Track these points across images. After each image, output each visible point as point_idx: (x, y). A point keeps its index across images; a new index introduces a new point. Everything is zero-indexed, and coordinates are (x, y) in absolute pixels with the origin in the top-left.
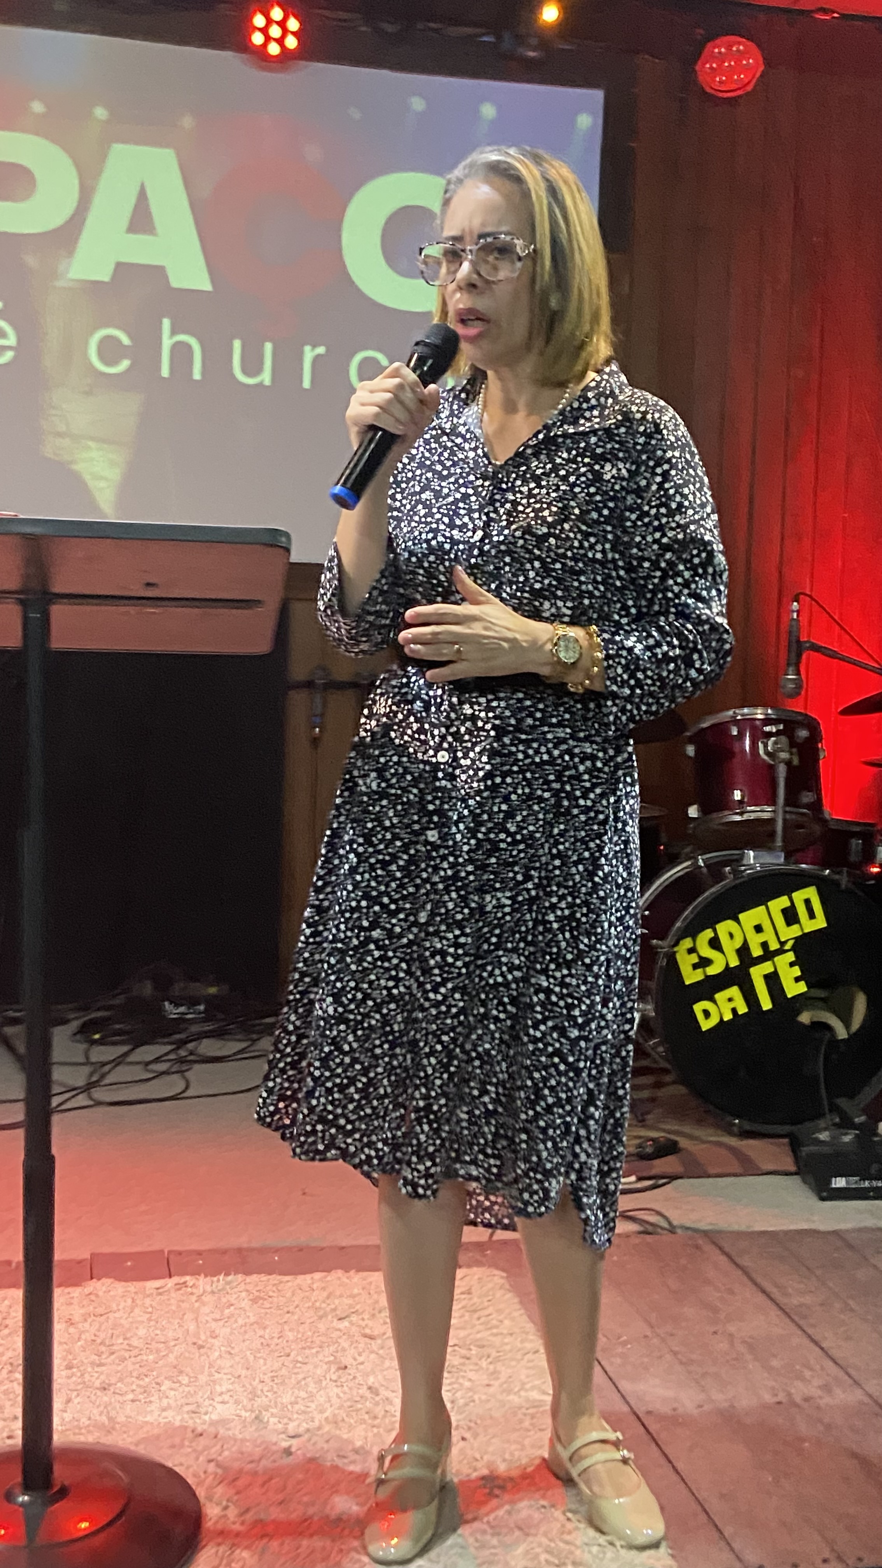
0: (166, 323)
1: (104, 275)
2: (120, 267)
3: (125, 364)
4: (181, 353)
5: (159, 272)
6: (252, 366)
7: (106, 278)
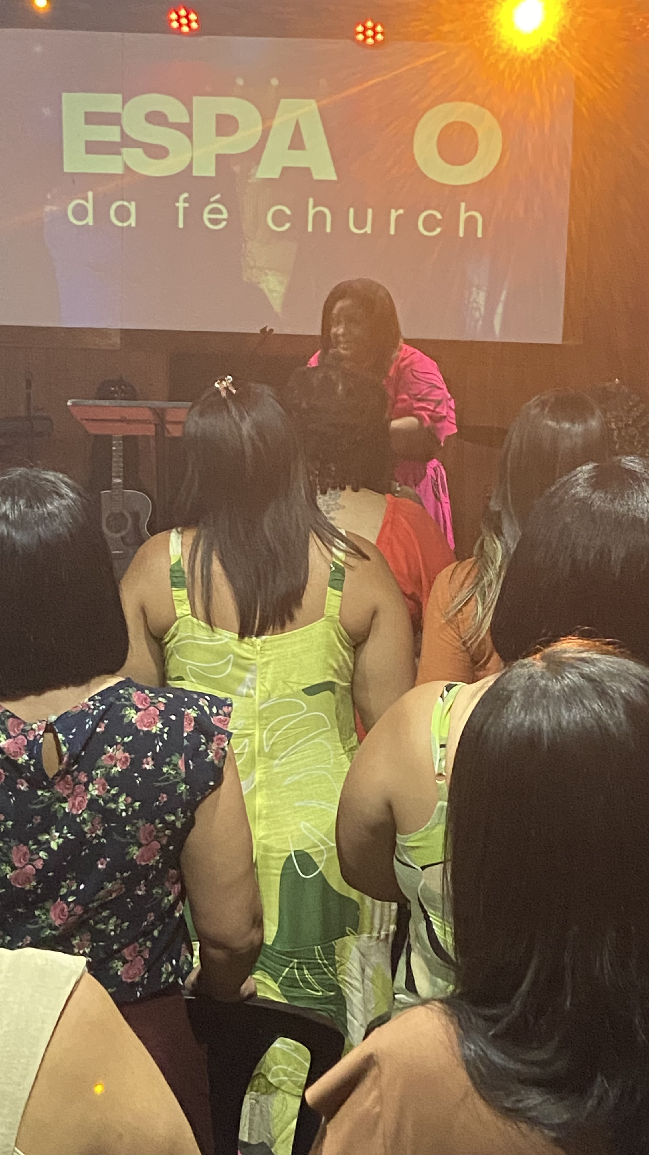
0: (311, 201)
1: (276, 175)
2: (285, 169)
3: (288, 226)
4: (319, 217)
5: (307, 171)
6: (360, 223)
7: (277, 176)
